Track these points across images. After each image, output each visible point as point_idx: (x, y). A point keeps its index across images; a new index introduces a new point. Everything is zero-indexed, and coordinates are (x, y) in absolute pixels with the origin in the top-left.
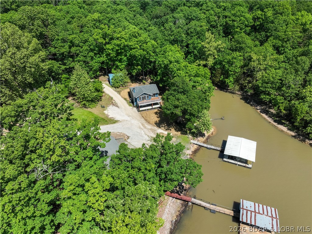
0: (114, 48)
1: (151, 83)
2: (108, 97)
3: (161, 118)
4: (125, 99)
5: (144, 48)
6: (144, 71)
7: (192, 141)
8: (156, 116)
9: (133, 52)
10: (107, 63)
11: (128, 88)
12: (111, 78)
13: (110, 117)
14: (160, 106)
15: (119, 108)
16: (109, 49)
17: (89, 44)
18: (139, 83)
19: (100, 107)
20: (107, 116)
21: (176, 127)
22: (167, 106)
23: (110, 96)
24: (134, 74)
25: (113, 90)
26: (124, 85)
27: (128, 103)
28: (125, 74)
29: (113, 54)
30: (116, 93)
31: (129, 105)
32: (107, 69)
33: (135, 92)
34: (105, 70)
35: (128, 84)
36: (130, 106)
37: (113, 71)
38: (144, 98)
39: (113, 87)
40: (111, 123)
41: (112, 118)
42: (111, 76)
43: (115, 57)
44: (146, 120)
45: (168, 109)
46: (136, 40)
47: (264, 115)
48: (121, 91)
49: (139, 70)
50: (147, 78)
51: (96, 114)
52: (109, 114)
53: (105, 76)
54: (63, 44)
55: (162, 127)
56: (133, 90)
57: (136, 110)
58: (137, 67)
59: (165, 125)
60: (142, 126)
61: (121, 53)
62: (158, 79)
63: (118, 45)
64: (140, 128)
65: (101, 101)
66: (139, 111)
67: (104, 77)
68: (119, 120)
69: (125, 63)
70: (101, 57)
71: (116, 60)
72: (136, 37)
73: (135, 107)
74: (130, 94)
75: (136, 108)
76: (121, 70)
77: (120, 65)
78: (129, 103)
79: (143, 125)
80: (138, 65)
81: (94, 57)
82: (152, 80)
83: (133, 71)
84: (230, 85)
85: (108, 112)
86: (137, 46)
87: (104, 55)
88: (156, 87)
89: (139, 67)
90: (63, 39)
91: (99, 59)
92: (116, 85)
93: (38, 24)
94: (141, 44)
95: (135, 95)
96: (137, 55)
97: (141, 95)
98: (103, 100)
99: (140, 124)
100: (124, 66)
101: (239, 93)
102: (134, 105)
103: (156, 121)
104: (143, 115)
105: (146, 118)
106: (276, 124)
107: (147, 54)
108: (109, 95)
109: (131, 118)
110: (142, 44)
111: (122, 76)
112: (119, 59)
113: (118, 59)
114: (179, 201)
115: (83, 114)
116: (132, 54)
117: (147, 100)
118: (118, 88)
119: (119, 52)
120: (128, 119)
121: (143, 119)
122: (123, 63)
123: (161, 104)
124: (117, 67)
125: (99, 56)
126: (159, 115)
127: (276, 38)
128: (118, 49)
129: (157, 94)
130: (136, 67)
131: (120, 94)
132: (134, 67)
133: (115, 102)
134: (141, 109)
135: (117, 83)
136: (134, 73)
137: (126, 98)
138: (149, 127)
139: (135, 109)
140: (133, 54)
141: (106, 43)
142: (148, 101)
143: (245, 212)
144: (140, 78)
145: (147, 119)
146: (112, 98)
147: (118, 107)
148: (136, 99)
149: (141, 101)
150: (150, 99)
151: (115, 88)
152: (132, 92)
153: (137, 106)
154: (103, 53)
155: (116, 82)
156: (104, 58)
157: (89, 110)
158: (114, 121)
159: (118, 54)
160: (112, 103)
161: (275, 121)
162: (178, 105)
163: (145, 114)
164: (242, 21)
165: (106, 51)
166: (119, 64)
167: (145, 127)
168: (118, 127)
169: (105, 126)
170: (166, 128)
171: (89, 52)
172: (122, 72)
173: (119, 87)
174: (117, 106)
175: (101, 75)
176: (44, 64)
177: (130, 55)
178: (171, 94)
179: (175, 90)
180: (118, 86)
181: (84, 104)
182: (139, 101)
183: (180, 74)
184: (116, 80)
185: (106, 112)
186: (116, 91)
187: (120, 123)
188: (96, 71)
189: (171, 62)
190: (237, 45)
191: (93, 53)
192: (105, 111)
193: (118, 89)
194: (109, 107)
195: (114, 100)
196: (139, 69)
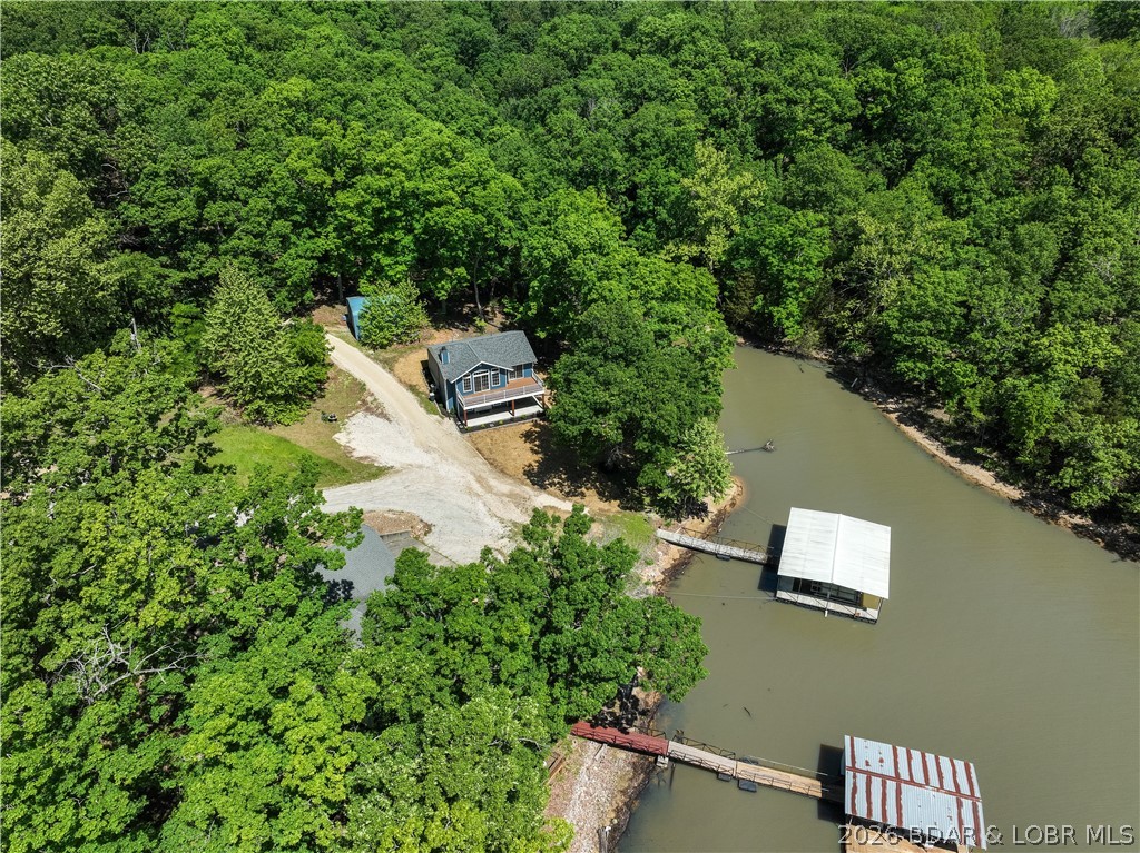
0: (364, 203)
1: (504, 328)
2: (347, 383)
3: (545, 454)
4: (412, 388)
5: (477, 202)
6: (479, 285)
7: (661, 533)
8: (528, 445)
9: (435, 216)
10: (342, 258)
11: (420, 347)
12: (355, 313)
13: (356, 454)
14: (541, 410)
15: (390, 421)
16: (346, 207)
17: (274, 189)
18: (463, 330)
19: (320, 421)
20: (348, 451)
21: (601, 484)
22: (567, 408)
23: (355, 380)
24: (443, 296)
25: (365, 357)
26: (404, 338)
27: (421, 402)
28: (410, 296)
29: (363, 226)
30: (378, 368)
31: (426, 408)
32: (340, 280)
33: (446, 363)
34: (334, 284)
35: (422, 333)
36: (430, 411)
37: (363, 285)
38: (481, 384)
39: (364, 344)
40: (363, 479)
41: (367, 458)
42: (357, 305)
43: (371, 235)
44: (491, 464)
45: (570, 419)
46: (447, 172)
47: (912, 431)
48: (395, 360)
49: (459, 282)
50: (489, 309)
51: (303, 445)
52: (353, 445)
53: (334, 307)
54: (172, 192)
55: (552, 484)
56: (439, 355)
57: (455, 426)
58: (452, 270)
59: (563, 476)
60: (476, 487)
61: (393, 220)
62: (530, 313)
63: (380, 194)
64: (470, 491)
65: (324, 397)
66: (464, 430)
67: (330, 309)
68: (392, 467)
69: (408, 258)
70: (318, 235)
71: (375, 248)
72: (445, 163)
73: (448, 415)
74: (429, 370)
75: (452, 421)
76: (394, 283)
77: (388, 265)
78: (425, 403)
79: (480, 480)
80: (454, 263)
81: (293, 238)
82: (507, 315)
83: (439, 285)
84: (788, 328)
85: (351, 436)
86: (450, 193)
87: (331, 228)
88: (526, 340)
89: (461, 271)
90: (174, 173)
91: (309, 244)
92: (378, 337)
93: (76, 118)
94: (463, 187)
95: (447, 372)
96: (452, 228)
97: (471, 372)
98: (328, 396)
99: (471, 479)
100: (404, 268)
101: (822, 355)
102: (445, 407)
103: (530, 465)
104: (479, 446)
105: (492, 456)
106: (953, 461)
107: (488, 224)
108: (350, 375)
109: (435, 455)
110: (468, 187)
111: (396, 305)
112: (384, 242)
113: (380, 243)
114: (622, 754)
115: (256, 449)
116: (432, 223)
117: (492, 388)
118: (383, 347)
119: (386, 216)
120: (427, 459)
121: (480, 460)
122: (400, 259)
123: (544, 404)
124: (379, 270)
125: (312, 233)
126: (537, 443)
127: (941, 159)
128: (379, 205)
129: (528, 366)
130: (449, 272)
131: (391, 370)
132: (441, 272)
133: (375, 400)
134: (471, 423)
135: (381, 329)
136: (443, 292)
137: (414, 383)
138: (504, 486)
139: (450, 424)
140: (436, 223)
141: (337, 187)
142: (497, 392)
143: (862, 778)
144: (466, 310)
145: (495, 460)
146: (362, 387)
147: (388, 419)
148: (452, 387)
149: (472, 392)
150: (503, 385)
151: (374, 348)
152: (438, 360)
153: (456, 414)
154: (324, 223)
155: (377, 327)
156: (328, 241)
157: (278, 431)
158: (374, 470)
159: (382, 223)
160: (364, 402)
161: (952, 451)
162: (607, 403)
163: (488, 440)
164: (821, 102)
165: (336, 215)
166: (385, 261)
167: (489, 489)
168: (387, 493)
169: (339, 489)
170: (567, 490)
171: (273, 218)
172: (398, 290)
173: (387, 345)
174: (382, 413)
175: (319, 303)
176: (101, 266)
177: (427, 229)
178: (581, 365)
179: (593, 351)
180: (385, 342)
181: (259, 411)
182: (463, 394)
183: (610, 291)
184: (374, 318)
185: (341, 438)
186: (376, 359)
187: (396, 478)
188: (299, 289)
189: (575, 250)
190: (807, 188)
191: (288, 223)
192: (336, 436)
193: (383, 354)
194: (354, 420)
195: (372, 394)
196: (460, 279)
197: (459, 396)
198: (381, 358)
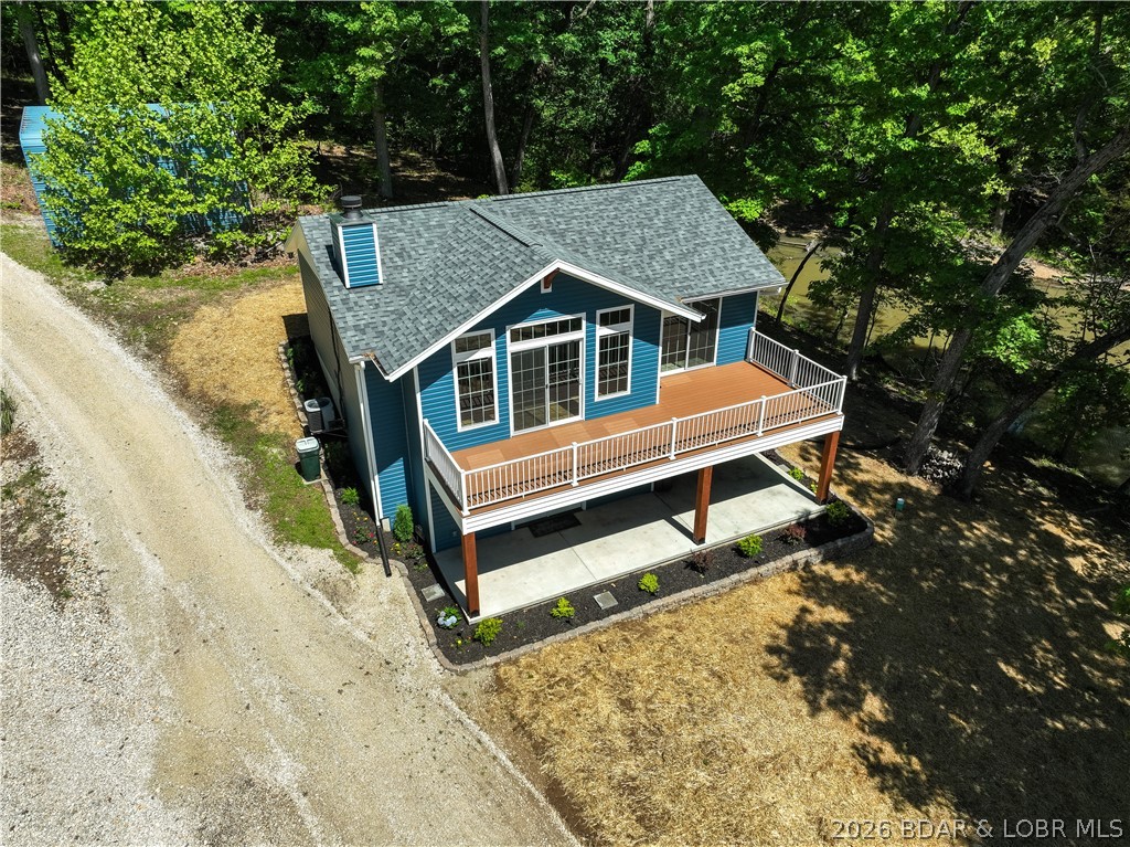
4: (228, 421)
8: (837, 733)
11: (284, 270)
27: (258, 481)
31: (274, 513)
38: (544, 385)
39: (77, 258)
48: (183, 312)
57: (412, 611)
73: (379, 547)
75: (399, 583)
78: (275, 486)
92: (118, 222)
97: (498, 321)
102: (366, 504)
117: (594, 411)
118: (148, 267)
131: (155, 350)
134: (498, 593)
137: (244, 398)
139: (387, 595)
142: (623, 431)
149: (501, 432)
150: (641, 399)
153: (424, 542)
173: (163, 263)
180: (150, 246)
182: (455, 442)
186: (101, 311)
193: (139, 292)
197: (433, 446)
198: (128, 306)
